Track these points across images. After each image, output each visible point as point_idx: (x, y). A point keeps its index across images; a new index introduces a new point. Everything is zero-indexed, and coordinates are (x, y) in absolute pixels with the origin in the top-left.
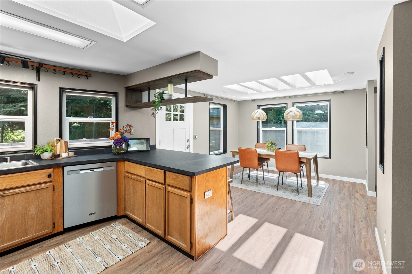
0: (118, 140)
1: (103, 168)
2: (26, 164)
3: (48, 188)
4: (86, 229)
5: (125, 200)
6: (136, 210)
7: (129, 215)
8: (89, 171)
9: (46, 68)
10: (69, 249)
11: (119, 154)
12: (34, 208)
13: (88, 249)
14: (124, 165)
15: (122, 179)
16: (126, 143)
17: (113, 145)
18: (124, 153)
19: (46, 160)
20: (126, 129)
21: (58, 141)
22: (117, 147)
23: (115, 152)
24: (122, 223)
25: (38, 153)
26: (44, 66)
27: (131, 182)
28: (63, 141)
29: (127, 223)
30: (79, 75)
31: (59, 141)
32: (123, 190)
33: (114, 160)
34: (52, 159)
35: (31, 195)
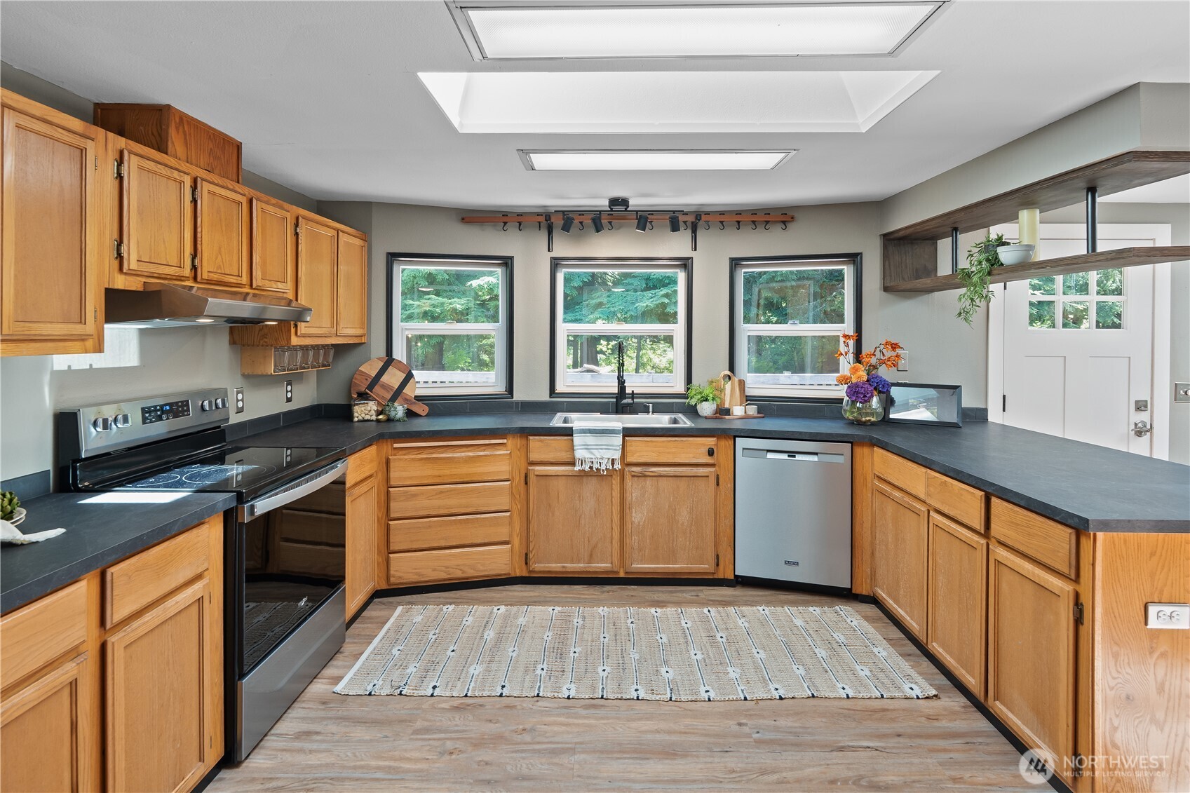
0: (858, 387)
1: (816, 454)
2: (675, 421)
3: (708, 476)
4: (778, 595)
5: (873, 554)
6: (902, 592)
7: (883, 600)
8: (785, 456)
9: (707, 222)
10: (743, 620)
11: (861, 425)
12: (686, 513)
13: (779, 638)
14: (872, 458)
15: (864, 495)
16: (884, 396)
17: (846, 398)
18: (874, 422)
19: (706, 418)
20: (884, 355)
21: (727, 379)
22: (855, 405)
23: (850, 417)
24: (863, 614)
25: (693, 402)
26: (703, 217)
27: (890, 508)
28: (736, 380)
29: (877, 620)
30: (767, 222)
31: (730, 378)
32: (867, 525)
33: (845, 439)
34: (716, 418)
35: (683, 483)
